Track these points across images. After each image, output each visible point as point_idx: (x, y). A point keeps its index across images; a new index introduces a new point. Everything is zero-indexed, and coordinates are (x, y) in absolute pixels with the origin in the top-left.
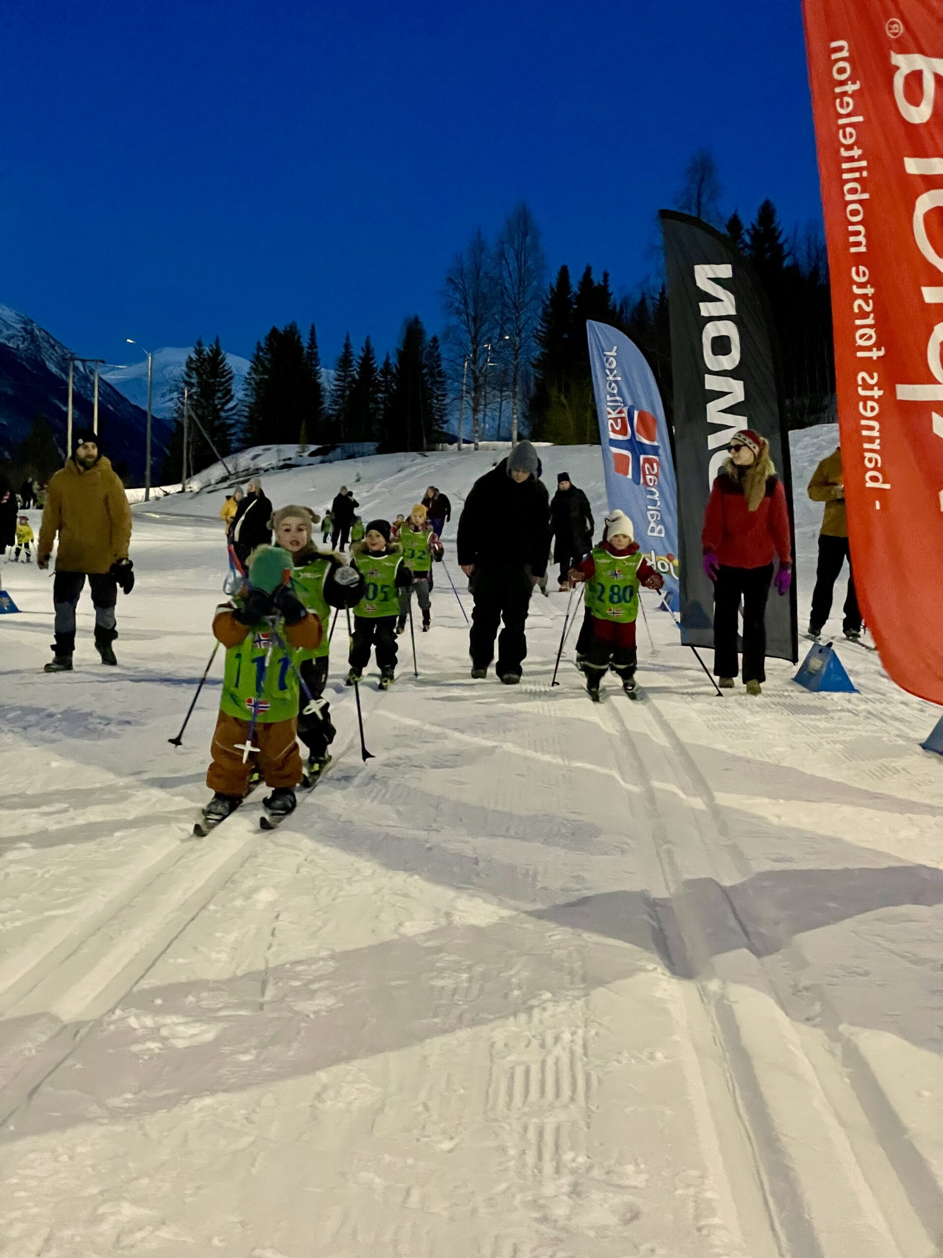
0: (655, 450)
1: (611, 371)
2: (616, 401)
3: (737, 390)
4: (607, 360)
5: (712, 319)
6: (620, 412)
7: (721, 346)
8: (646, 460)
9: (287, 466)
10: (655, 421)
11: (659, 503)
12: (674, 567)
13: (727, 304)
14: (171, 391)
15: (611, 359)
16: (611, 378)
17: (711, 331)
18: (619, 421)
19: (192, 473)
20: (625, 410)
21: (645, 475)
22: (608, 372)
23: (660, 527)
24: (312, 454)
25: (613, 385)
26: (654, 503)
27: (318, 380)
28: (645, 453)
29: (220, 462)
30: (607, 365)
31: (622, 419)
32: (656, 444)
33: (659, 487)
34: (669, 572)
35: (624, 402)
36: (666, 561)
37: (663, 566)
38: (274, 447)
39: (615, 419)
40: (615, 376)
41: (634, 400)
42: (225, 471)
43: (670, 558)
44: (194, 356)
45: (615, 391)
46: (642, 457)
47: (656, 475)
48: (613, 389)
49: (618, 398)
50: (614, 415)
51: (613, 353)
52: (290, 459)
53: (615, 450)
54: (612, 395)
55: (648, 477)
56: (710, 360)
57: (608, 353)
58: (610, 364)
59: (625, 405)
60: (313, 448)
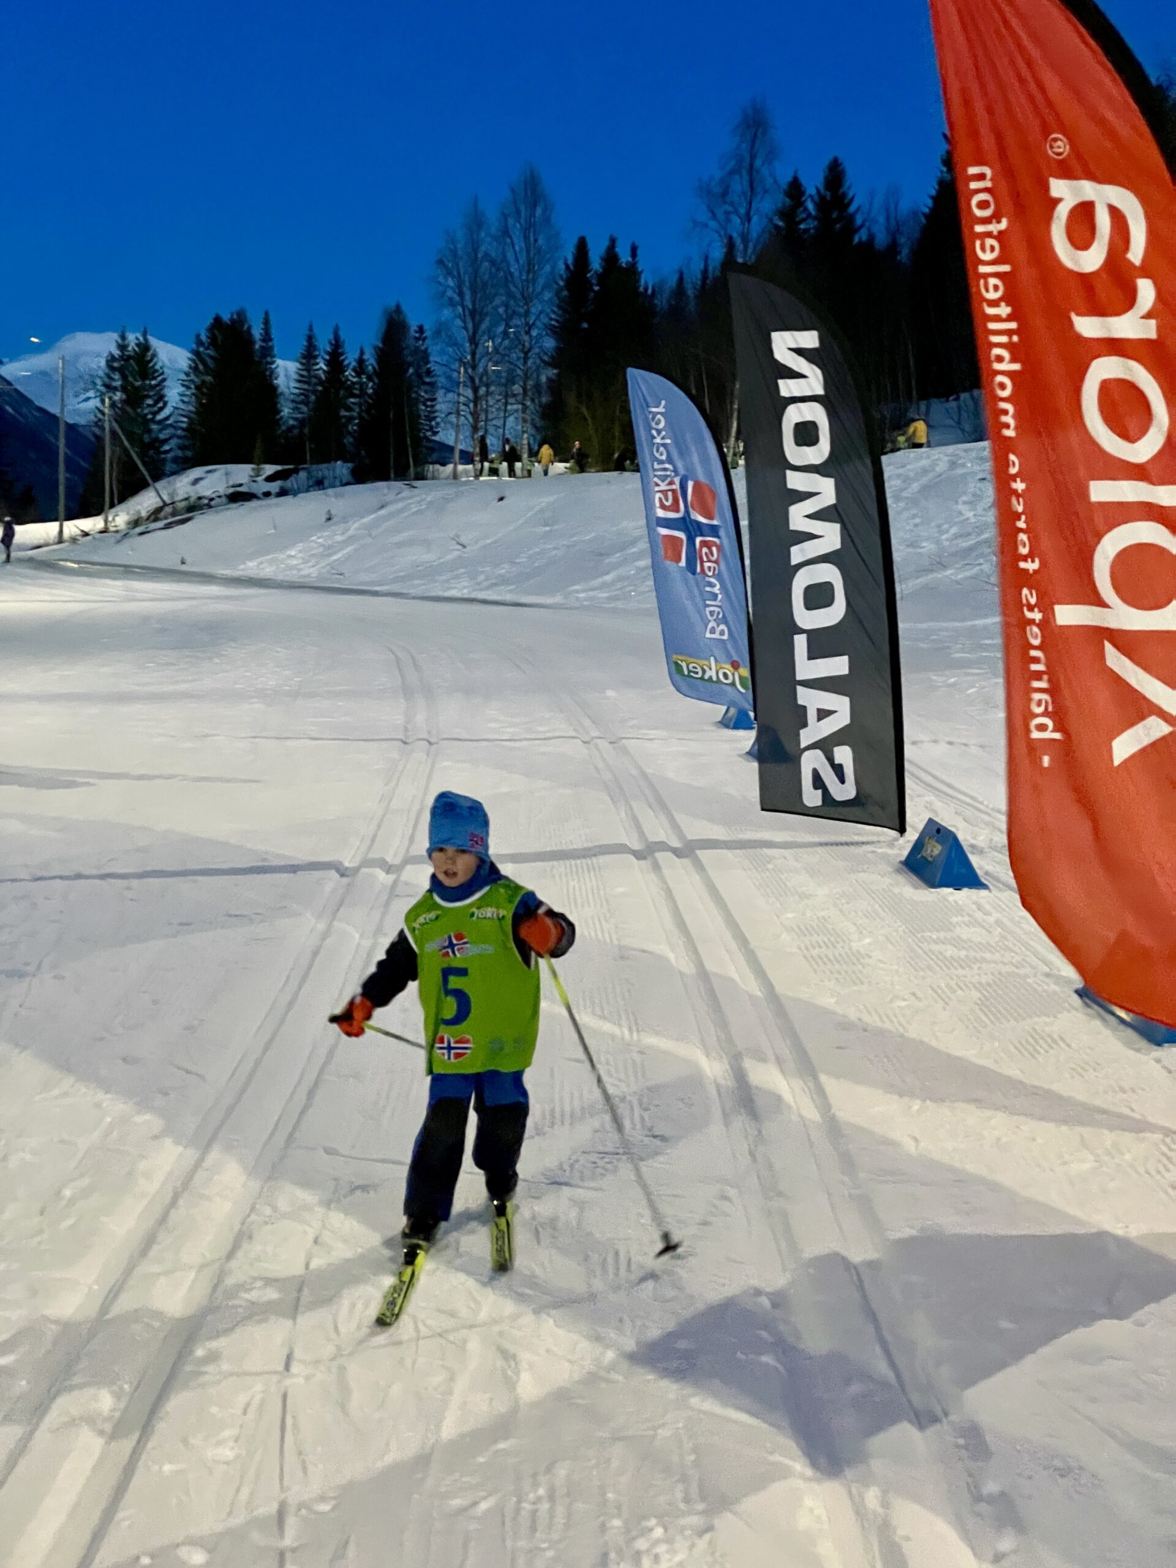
0: (714, 531)
1: (659, 432)
2: (665, 470)
3: (826, 490)
4: (653, 418)
5: (795, 400)
6: (671, 483)
7: (806, 434)
8: (704, 544)
9: (238, 497)
10: (714, 494)
11: (720, 597)
12: (741, 678)
13: (813, 381)
14: (86, 390)
15: (659, 416)
16: (658, 440)
17: (793, 415)
18: (670, 494)
19: (116, 501)
20: (677, 480)
21: (702, 562)
22: (654, 433)
23: (723, 627)
24: (270, 479)
25: (662, 449)
26: (714, 597)
27: (275, 382)
28: (702, 535)
29: (151, 489)
30: (653, 424)
31: (673, 491)
32: (715, 522)
33: (719, 576)
34: (733, 684)
35: (675, 471)
36: (728, 669)
37: (726, 676)
38: (222, 468)
39: (664, 492)
40: (663, 438)
41: (687, 469)
42: (158, 499)
43: (735, 666)
44: (117, 353)
45: (664, 457)
46: (698, 540)
47: (716, 562)
48: (661, 454)
49: (667, 466)
50: (663, 486)
51: (661, 409)
52: (241, 485)
53: (664, 531)
54: (661, 462)
55: (707, 565)
56: (794, 453)
57: (654, 410)
58: (658, 423)
59: (677, 474)
60: (270, 469)
